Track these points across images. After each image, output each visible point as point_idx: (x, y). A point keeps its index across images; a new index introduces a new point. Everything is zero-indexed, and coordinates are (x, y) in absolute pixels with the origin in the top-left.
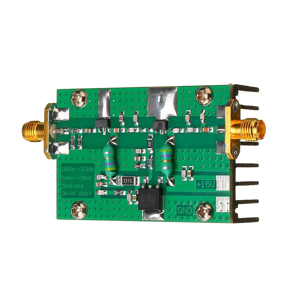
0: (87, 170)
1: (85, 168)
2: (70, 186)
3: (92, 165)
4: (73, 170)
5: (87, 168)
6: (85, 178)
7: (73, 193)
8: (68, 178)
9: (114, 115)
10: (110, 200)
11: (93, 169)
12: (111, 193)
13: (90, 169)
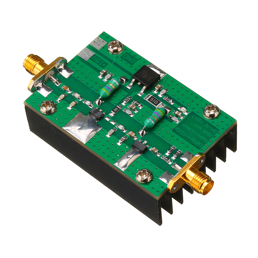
0: (182, 131)
1: (182, 133)
2: (205, 132)
3: (174, 131)
4: (193, 140)
5: (181, 132)
6: (188, 128)
7: (207, 126)
8: (202, 138)
9: (127, 147)
10: (180, 102)
11: (176, 128)
12: (176, 105)
13: (178, 130)
